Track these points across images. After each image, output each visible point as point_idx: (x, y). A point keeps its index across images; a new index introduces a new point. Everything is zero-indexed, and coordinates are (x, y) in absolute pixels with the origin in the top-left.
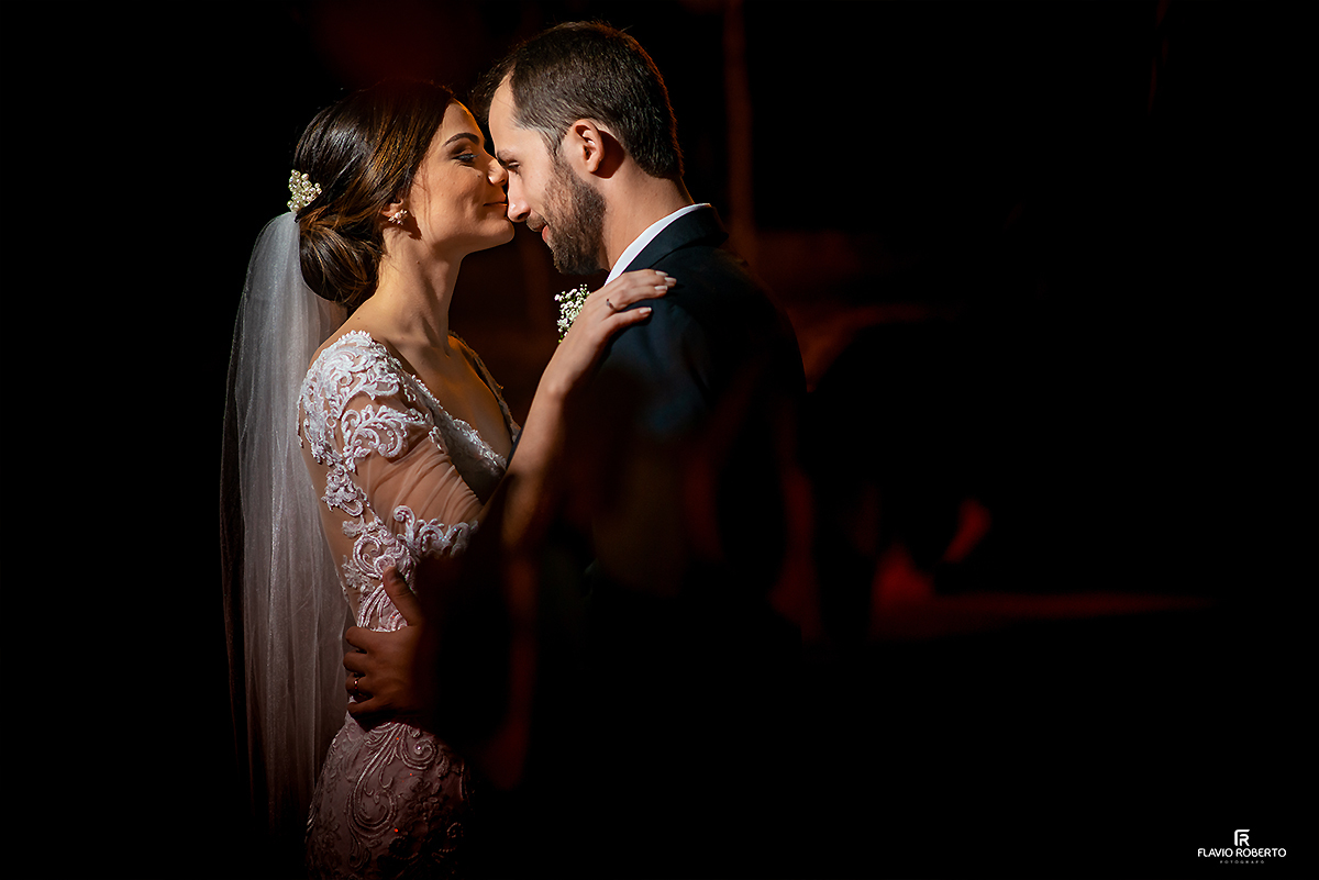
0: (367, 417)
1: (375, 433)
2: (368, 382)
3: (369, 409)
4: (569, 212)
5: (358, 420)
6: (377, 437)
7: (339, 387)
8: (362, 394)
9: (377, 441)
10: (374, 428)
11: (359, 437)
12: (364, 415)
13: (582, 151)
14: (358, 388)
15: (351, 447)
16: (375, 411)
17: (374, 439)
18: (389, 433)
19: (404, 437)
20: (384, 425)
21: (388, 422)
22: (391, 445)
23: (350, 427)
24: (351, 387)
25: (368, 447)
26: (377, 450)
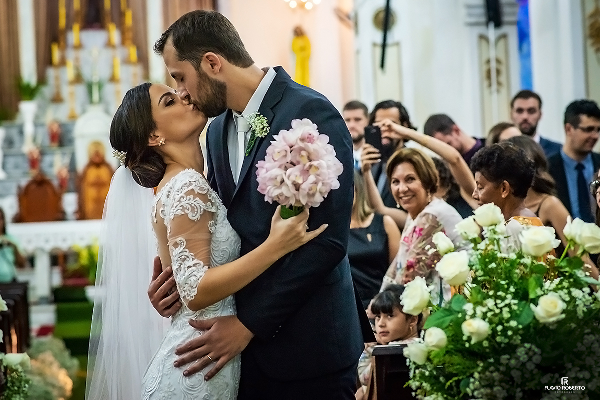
0: (190, 199)
1: (190, 207)
2: (196, 185)
3: (192, 197)
5: (185, 199)
6: (190, 209)
7: (183, 186)
9: (190, 211)
10: (191, 205)
11: (182, 206)
12: (188, 199)
14: (191, 188)
15: (176, 209)
16: (194, 198)
17: (188, 210)
18: (196, 210)
19: (201, 214)
20: (195, 205)
21: (197, 205)
22: (194, 215)
23: (180, 201)
24: (188, 187)
25: (184, 212)
26: (187, 214)
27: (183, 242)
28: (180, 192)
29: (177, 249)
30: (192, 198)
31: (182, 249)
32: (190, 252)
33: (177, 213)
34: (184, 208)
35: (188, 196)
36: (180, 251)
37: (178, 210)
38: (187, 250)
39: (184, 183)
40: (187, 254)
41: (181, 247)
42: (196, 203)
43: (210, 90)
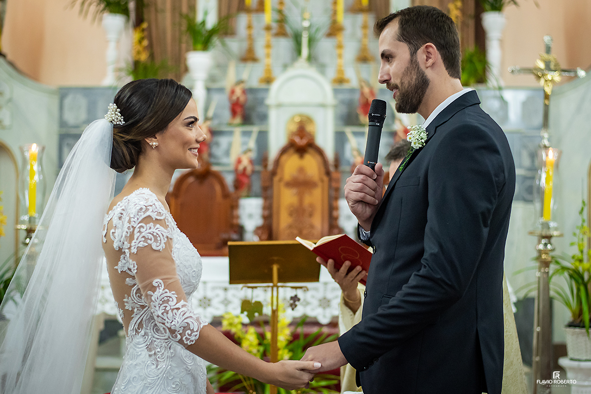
0: (150, 228)
1: (152, 237)
2: (153, 211)
3: (151, 224)
4: (413, 82)
5: (144, 230)
7: (138, 212)
8: (149, 216)
9: (153, 240)
10: (152, 234)
11: (143, 237)
12: (148, 228)
13: (425, 57)
14: (148, 214)
15: (138, 242)
16: (154, 226)
17: (151, 240)
18: (159, 239)
19: (165, 241)
20: (157, 234)
21: (159, 233)
22: (158, 244)
23: (139, 232)
24: (144, 212)
25: (147, 243)
26: (150, 245)
27: (160, 283)
28: (136, 219)
29: (155, 293)
30: (152, 227)
31: (161, 291)
32: (170, 291)
33: (139, 245)
34: (146, 239)
35: (148, 225)
36: (160, 294)
37: (140, 241)
38: (166, 290)
39: (139, 208)
40: (168, 294)
41: (159, 289)
42: (157, 231)
43: (414, 80)
